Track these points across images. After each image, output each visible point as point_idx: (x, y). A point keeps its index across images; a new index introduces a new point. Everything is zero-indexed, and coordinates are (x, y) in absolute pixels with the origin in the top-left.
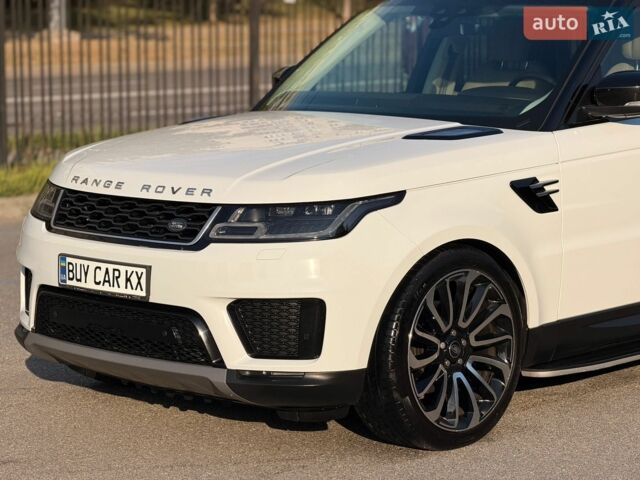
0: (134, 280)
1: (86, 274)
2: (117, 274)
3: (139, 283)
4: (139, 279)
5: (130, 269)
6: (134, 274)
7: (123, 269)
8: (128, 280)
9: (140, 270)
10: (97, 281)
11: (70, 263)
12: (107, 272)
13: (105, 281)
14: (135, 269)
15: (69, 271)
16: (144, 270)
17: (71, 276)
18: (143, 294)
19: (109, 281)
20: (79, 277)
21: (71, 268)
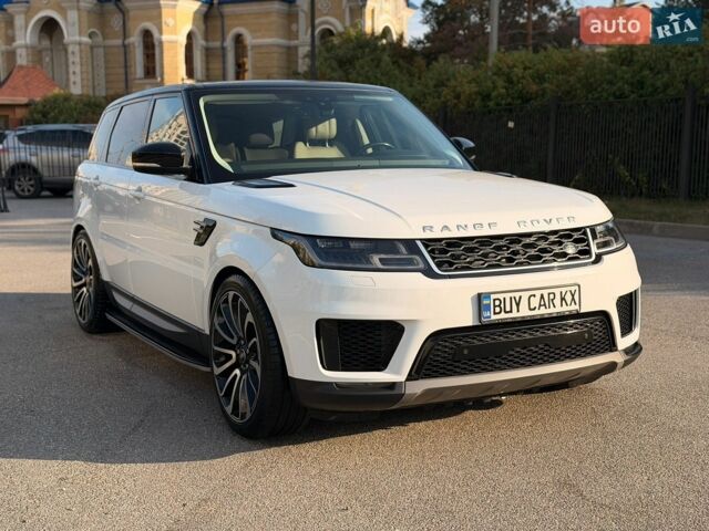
0: (569, 298)
1: (518, 305)
2: (552, 296)
3: (573, 299)
4: (573, 296)
5: (564, 290)
6: (569, 293)
7: (557, 291)
8: (563, 299)
9: (573, 289)
10: (532, 307)
11: (494, 300)
12: (542, 296)
13: (540, 305)
14: (569, 288)
15: (495, 306)
16: (577, 288)
17: (498, 310)
18: (577, 307)
19: (545, 305)
20: (508, 309)
21: (497, 303)
